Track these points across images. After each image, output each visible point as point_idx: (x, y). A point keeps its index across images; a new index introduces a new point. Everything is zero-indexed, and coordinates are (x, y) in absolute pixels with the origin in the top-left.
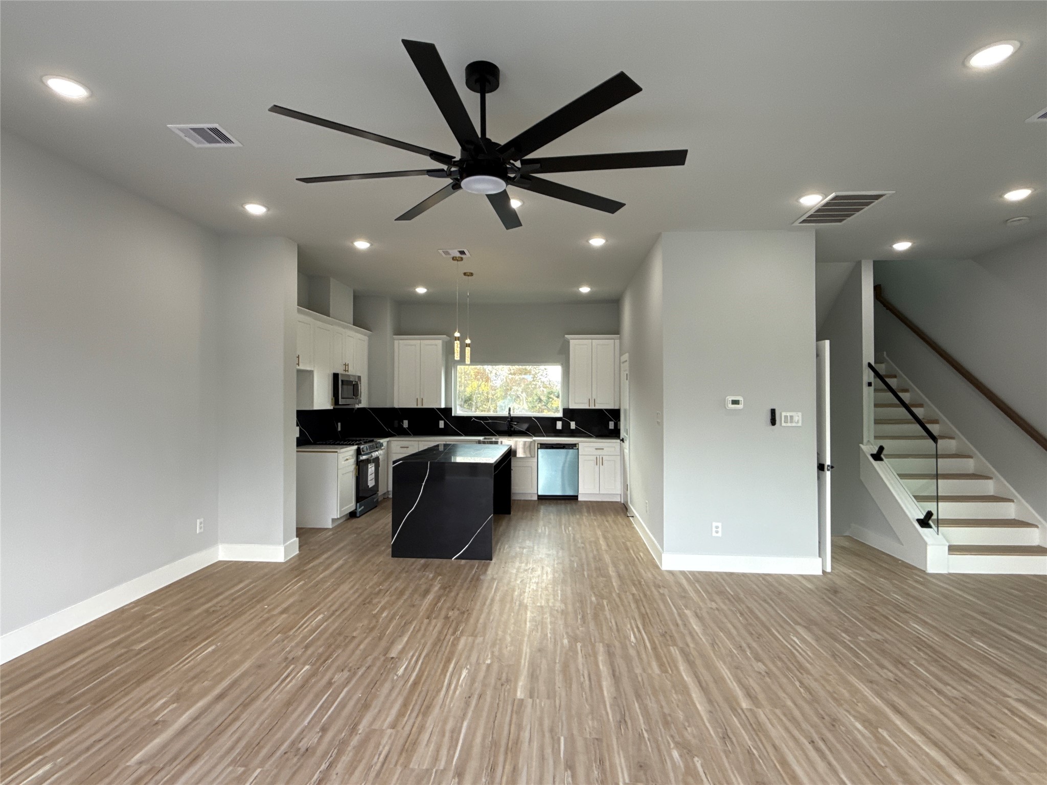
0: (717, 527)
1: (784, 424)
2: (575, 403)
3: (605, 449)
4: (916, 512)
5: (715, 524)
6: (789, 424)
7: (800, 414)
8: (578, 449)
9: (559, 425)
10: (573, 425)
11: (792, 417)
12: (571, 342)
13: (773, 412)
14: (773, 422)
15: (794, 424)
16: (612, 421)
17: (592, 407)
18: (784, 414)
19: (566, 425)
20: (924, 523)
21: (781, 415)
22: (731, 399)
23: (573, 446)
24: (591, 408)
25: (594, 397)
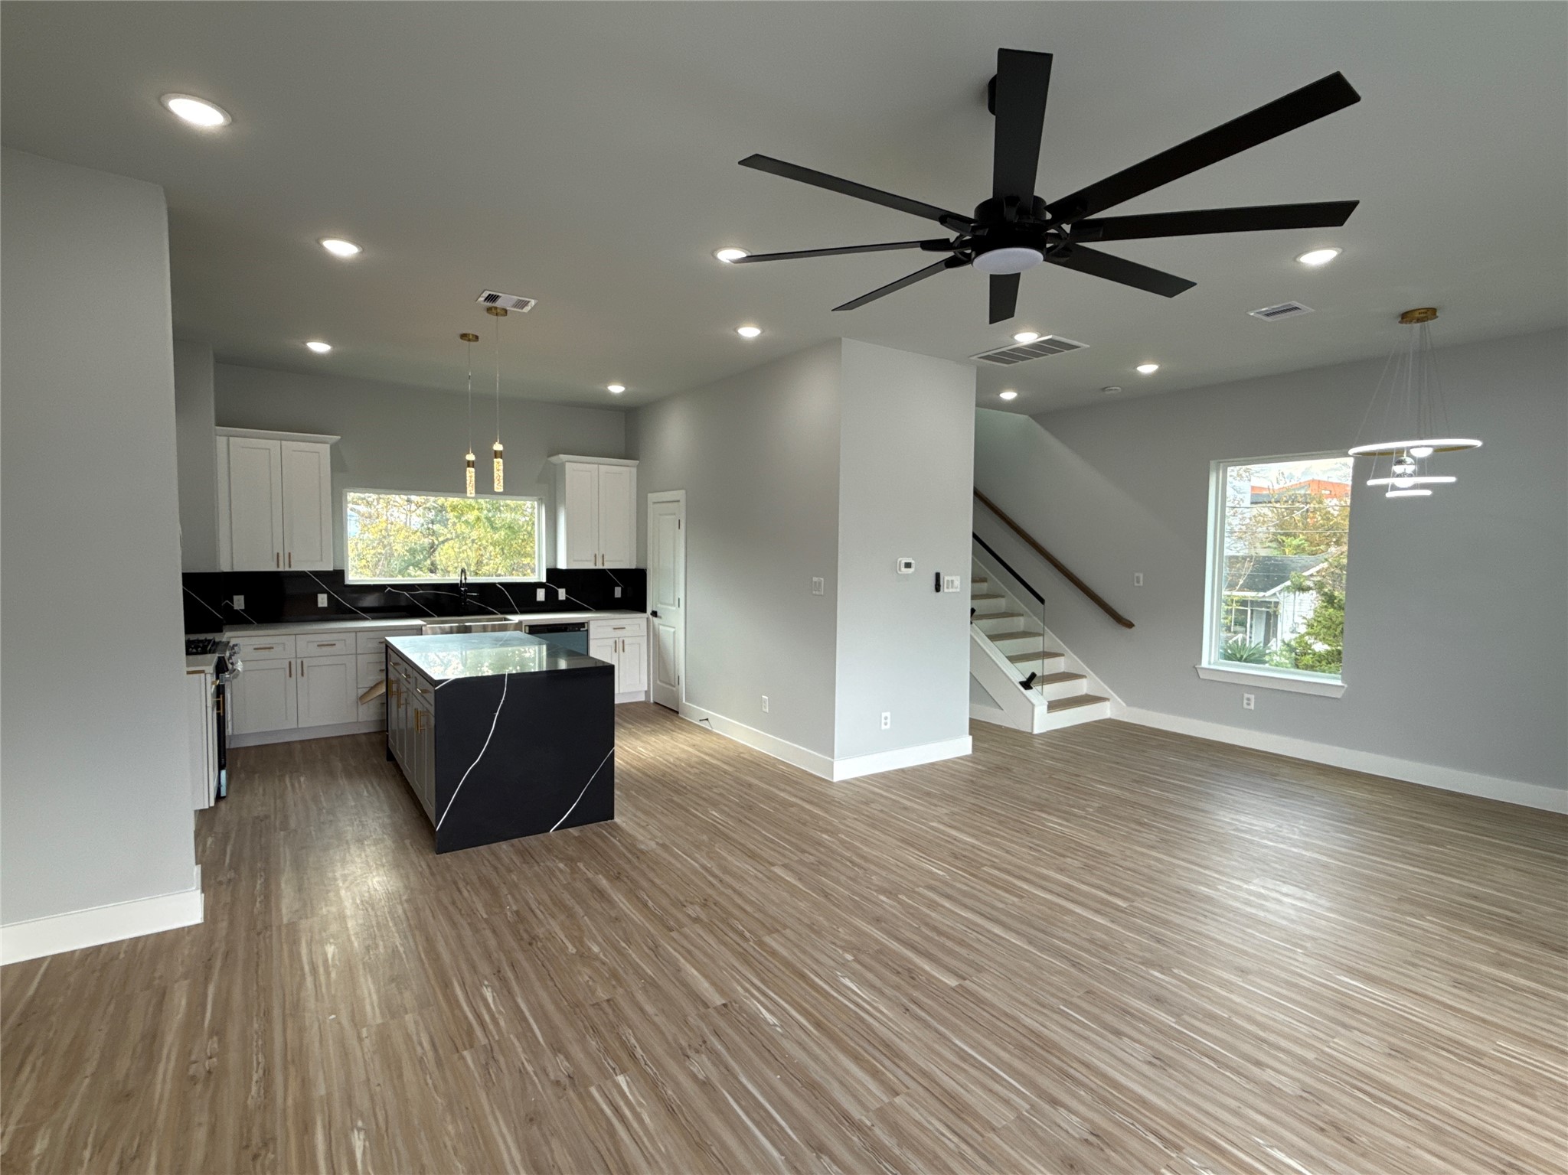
0: (886, 718)
1: (946, 590)
2: (575, 561)
3: (627, 628)
4: (1017, 673)
5: (884, 715)
6: (951, 590)
7: (959, 578)
8: (587, 630)
9: (541, 595)
10: (562, 594)
11: (952, 581)
12: (568, 465)
13: (938, 576)
14: (938, 588)
15: (954, 590)
16: (619, 586)
17: (599, 566)
18: (946, 578)
19: (551, 594)
20: (1027, 685)
21: (945, 579)
22: (903, 562)
23: (579, 626)
24: (597, 568)
25: (602, 551)
